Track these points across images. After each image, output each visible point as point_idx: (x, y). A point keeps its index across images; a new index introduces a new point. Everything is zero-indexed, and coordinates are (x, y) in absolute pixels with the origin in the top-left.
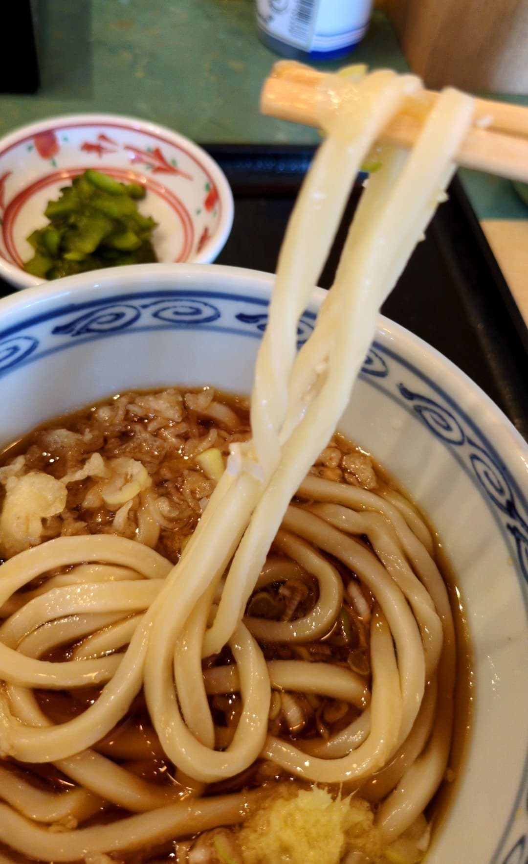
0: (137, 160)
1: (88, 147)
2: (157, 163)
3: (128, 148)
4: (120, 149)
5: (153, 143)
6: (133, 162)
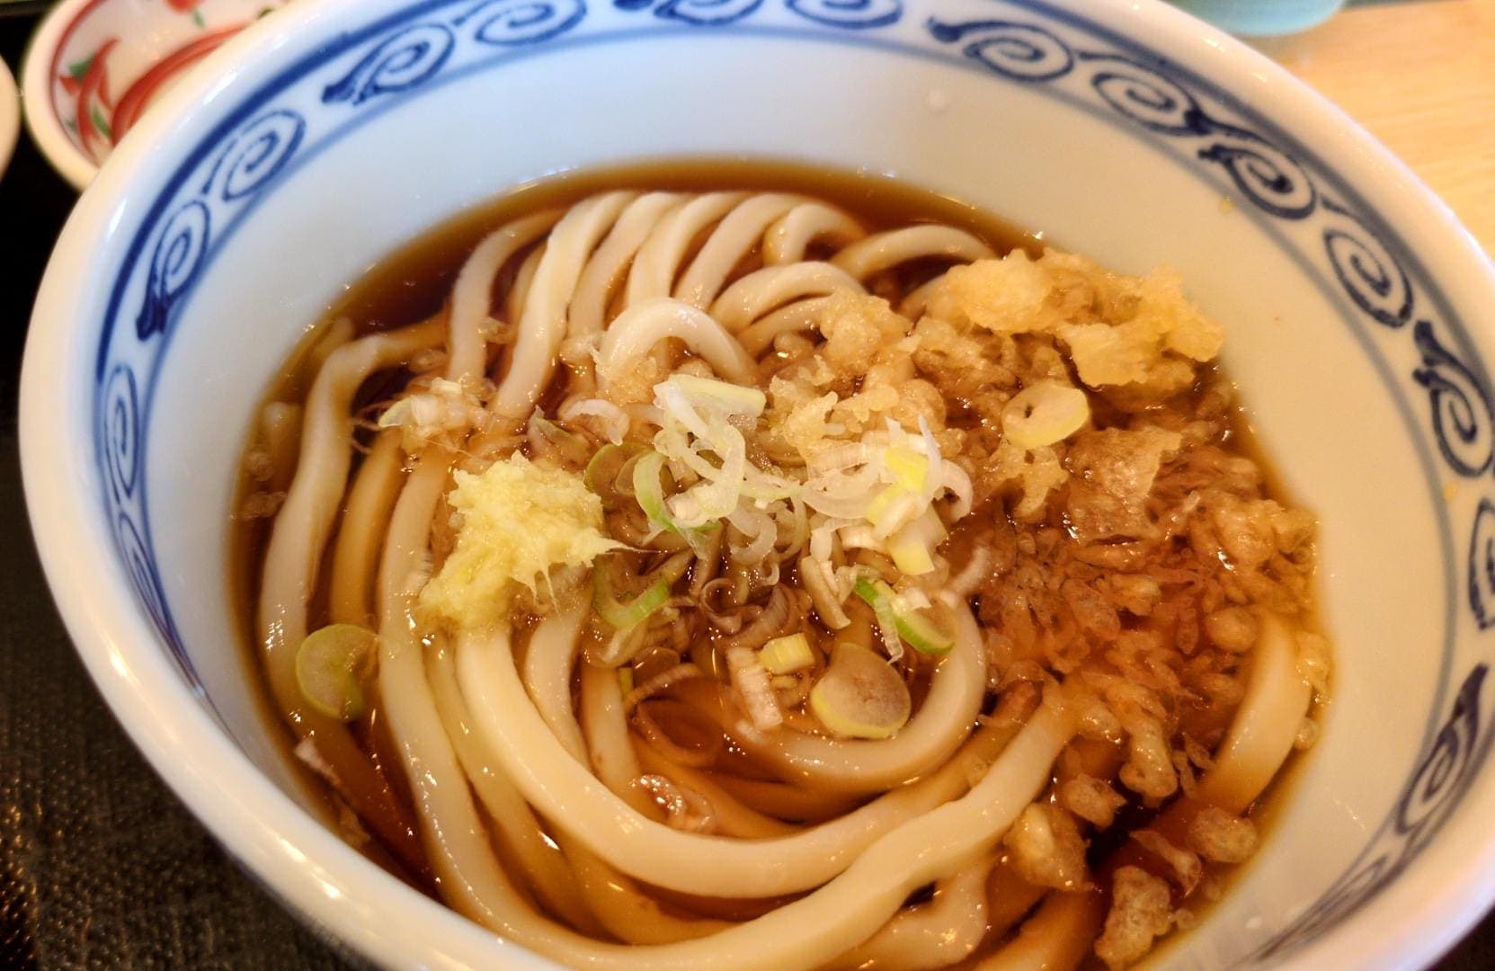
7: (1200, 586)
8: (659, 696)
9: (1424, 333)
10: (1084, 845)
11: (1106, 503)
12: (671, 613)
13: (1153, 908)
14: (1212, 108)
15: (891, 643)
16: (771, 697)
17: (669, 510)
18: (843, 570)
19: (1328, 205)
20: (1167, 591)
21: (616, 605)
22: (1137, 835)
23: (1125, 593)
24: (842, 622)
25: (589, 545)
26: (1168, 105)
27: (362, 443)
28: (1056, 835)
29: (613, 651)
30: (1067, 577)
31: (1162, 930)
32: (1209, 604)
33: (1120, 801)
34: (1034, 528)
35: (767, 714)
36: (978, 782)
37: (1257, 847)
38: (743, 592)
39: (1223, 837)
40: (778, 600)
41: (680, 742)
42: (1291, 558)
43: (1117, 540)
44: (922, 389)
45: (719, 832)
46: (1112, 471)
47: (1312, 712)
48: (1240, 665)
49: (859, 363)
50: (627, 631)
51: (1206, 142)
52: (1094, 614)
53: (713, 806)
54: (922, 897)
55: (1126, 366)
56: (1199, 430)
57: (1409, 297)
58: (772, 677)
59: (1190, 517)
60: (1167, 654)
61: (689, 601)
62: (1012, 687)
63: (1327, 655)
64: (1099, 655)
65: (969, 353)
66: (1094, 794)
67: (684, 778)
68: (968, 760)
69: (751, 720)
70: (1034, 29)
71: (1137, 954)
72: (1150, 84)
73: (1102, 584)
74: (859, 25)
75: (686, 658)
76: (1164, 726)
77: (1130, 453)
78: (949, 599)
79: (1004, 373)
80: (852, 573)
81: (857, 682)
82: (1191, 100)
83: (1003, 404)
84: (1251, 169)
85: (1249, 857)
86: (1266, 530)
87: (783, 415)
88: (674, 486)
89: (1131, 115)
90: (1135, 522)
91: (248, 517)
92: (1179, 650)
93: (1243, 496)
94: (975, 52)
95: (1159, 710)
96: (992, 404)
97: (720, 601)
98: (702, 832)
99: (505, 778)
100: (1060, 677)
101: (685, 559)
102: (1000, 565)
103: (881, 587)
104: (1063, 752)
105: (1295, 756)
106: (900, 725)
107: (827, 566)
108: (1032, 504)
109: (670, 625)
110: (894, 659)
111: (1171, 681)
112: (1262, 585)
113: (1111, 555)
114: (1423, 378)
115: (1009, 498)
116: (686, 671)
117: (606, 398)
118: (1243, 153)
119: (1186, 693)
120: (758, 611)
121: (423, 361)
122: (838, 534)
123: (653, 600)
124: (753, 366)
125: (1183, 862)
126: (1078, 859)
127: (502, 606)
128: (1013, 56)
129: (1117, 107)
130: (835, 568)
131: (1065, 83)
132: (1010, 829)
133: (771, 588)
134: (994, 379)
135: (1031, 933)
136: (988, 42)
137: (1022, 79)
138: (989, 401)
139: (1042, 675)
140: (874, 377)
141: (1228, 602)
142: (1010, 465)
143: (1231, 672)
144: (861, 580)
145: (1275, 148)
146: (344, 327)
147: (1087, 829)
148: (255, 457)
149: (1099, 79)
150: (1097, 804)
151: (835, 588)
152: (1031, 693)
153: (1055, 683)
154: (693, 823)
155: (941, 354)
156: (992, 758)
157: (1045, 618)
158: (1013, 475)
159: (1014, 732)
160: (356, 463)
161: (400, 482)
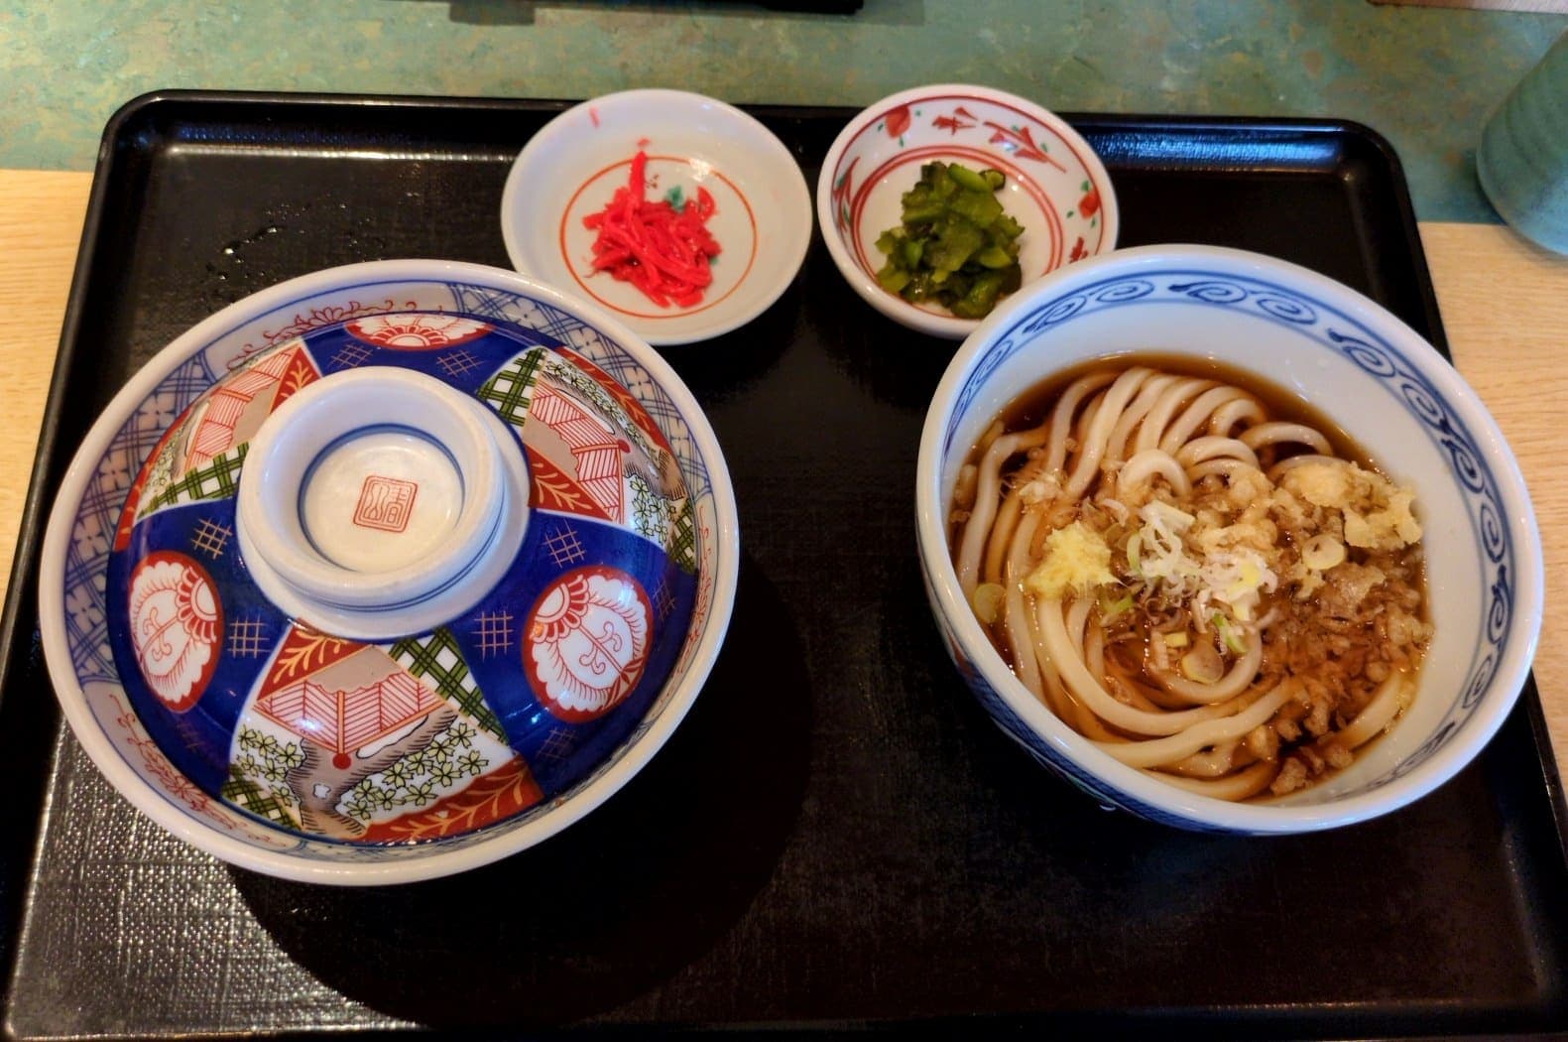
0: (997, 139)
1: (942, 122)
2: (1022, 146)
3: (988, 124)
4: (979, 124)
5: (1021, 122)
6: (992, 140)
7: (1370, 648)
8: (1118, 644)
9: (1502, 570)
10: (1278, 745)
11: (1338, 600)
12: (1131, 611)
13: (1299, 775)
14: (1453, 424)
15: (1223, 647)
16: (1166, 657)
17: (1141, 566)
18: (1210, 609)
19: (1487, 492)
20: (1354, 646)
21: (1108, 601)
22: (1302, 748)
23: (1334, 643)
24: (1203, 630)
25: (1106, 578)
26: (1434, 412)
27: (1005, 491)
28: (1269, 739)
29: (1104, 621)
30: (1309, 630)
31: (1300, 784)
32: (1371, 657)
33: (1300, 733)
34: (1304, 603)
35: (1163, 663)
36: (1242, 711)
37: (1350, 765)
38: (1163, 607)
39: (1337, 757)
40: (1178, 615)
41: (1123, 664)
42: (1417, 646)
43: (1340, 619)
44: (1269, 525)
45: (1133, 706)
46: (1347, 586)
47: (1397, 717)
48: (1373, 688)
49: (1243, 503)
50: (1112, 614)
51: (1447, 437)
52: (1317, 649)
53: (1132, 694)
54: (1207, 749)
55: (1369, 540)
56: (1398, 572)
57: (1503, 551)
58: (1168, 647)
59: (1379, 615)
60: (1344, 675)
61: (1139, 606)
62: (1269, 674)
63: (1413, 695)
64: (1313, 668)
65: (1297, 513)
66: (1290, 728)
67: (1123, 680)
68: (1241, 700)
69: (1156, 664)
70: (1381, 352)
71: (1286, 791)
72: (1428, 400)
73: (1324, 637)
74: (1292, 320)
75: (1132, 629)
76: (1329, 707)
77: (1358, 579)
78: (1253, 630)
79: (1311, 523)
80: (1213, 611)
81: (1203, 659)
82: (1445, 415)
83: (1306, 539)
84: (1461, 459)
85: (1345, 767)
86: (1408, 631)
87: (1201, 528)
88: (1145, 553)
89: (1416, 408)
90: (1350, 612)
91: (953, 521)
92: (1349, 674)
93: (1405, 610)
94: (1348, 350)
95: (1329, 698)
96: (1300, 538)
97: (1153, 609)
98: (1126, 704)
99: (1054, 665)
100: (1291, 674)
101: (1142, 585)
102: (1282, 618)
103: (1225, 621)
104: (1283, 706)
105: (1382, 733)
106: (1216, 680)
107: (1203, 606)
108: (1304, 594)
109: (1130, 615)
110: (1223, 654)
111: (1340, 689)
112: (1398, 654)
113: (1334, 625)
114: (1496, 591)
115: (1295, 586)
116: (1131, 635)
117: (1119, 501)
118: (1461, 450)
119: (1345, 695)
120: (1168, 618)
121: (1035, 454)
122: (1211, 594)
123: (1126, 604)
124: (1191, 488)
125: (1318, 762)
126: (1275, 751)
127: (1061, 592)
128: (1366, 359)
129: (1410, 401)
130: (1206, 608)
131: (1389, 381)
132: (1250, 732)
133: (1176, 608)
134: (1306, 526)
135: (1249, 772)
136: (1356, 349)
137: (1368, 370)
138: (1300, 535)
139: (1284, 672)
140: (1248, 515)
141: (1381, 658)
142: (1299, 572)
143: (1369, 690)
144: (1217, 615)
145: (1475, 456)
146: (1000, 427)
147: (1282, 740)
148: (957, 492)
149: (1405, 386)
150: (1289, 731)
151: (1204, 616)
152: (1277, 678)
153: (1288, 677)
154: (1123, 699)
155: (1284, 508)
156: (1252, 702)
157: (1293, 647)
158: (1299, 577)
159: (1263, 694)
160: (1001, 501)
161: (1020, 517)
